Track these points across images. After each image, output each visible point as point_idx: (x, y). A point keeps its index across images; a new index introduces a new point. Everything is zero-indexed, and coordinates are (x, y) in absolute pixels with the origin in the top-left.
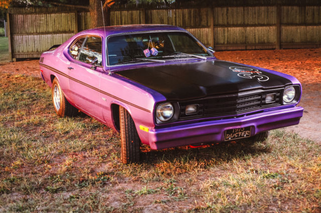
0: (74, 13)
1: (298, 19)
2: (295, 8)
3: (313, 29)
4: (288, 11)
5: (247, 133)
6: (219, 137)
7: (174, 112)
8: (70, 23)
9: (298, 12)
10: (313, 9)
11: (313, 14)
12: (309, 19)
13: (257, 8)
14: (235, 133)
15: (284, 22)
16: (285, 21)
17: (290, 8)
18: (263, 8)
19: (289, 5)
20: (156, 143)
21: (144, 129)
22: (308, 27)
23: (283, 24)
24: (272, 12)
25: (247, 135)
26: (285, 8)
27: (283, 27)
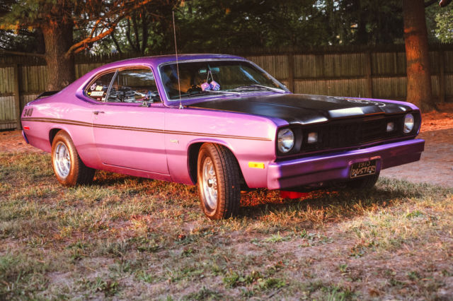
0: (12, 68)
1: (315, 72)
2: (311, 57)
3: (334, 84)
4: (302, 61)
5: (372, 169)
6: (345, 173)
7: (295, 142)
8: (6, 81)
9: (315, 61)
10: (333, 58)
11: (334, 64)
12: (329, 71)
13: (262, 58)
14: (361, 168)
15: (298, 76)
16: (299, 74)
17: (304, 57)
18: (270, 58)
19: (303, 53)
20: (280, 180)
21: (256, 165)
22: (328, 81)
23: (297, 78)
24: (282, 63)
25: (373, 172)
26: (298, 57)
27: (297, 82)
